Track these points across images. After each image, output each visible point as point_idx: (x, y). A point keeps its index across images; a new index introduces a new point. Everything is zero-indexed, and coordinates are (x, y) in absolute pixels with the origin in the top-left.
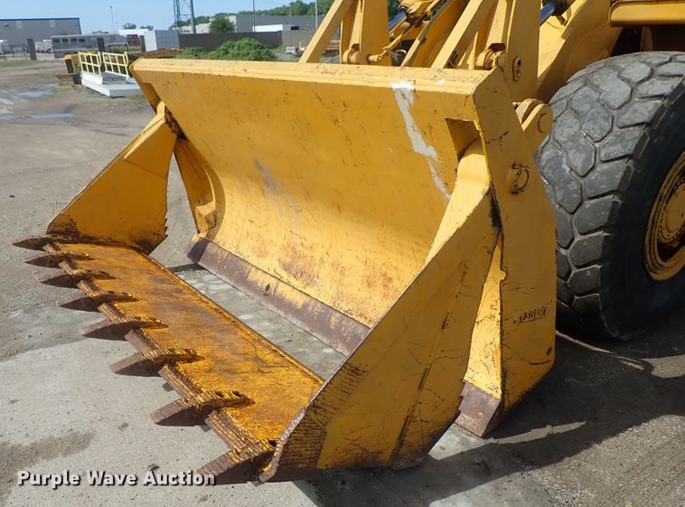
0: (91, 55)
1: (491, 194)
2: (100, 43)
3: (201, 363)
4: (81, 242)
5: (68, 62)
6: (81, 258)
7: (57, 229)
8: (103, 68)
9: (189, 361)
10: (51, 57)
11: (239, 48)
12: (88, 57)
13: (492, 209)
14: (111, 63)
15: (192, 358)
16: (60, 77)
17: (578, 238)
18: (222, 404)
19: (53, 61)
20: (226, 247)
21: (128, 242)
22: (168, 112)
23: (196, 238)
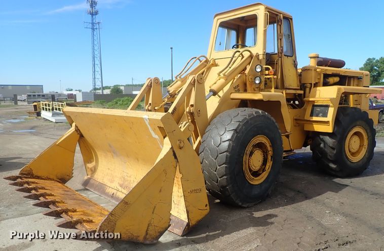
0: (47, 103)
1: (172, 148)
2: (53, 98)
3: (78, 213)
4: (34, 178)
5: (35, 106)
6: (33, 183)
7: (24, 173)
8: (53, 109)
9: (73, 212)
10: (26, 103)
11: (123, 101)
12: (46, 104)
13: (173, 153)
14: (57, 107)
15: (75, 211)
16: (29, 113)
17: (218, 167)
18: (82, 221)
19: (26, 105)
20: (99, 180)
21: (55, 179)
22: (76, 126)
23: (86, 178)
